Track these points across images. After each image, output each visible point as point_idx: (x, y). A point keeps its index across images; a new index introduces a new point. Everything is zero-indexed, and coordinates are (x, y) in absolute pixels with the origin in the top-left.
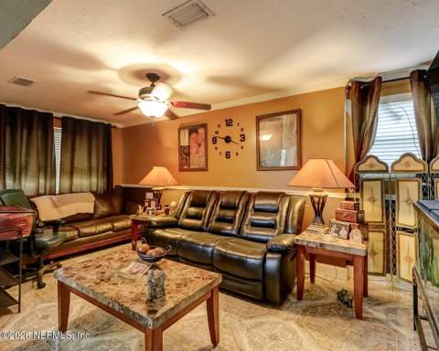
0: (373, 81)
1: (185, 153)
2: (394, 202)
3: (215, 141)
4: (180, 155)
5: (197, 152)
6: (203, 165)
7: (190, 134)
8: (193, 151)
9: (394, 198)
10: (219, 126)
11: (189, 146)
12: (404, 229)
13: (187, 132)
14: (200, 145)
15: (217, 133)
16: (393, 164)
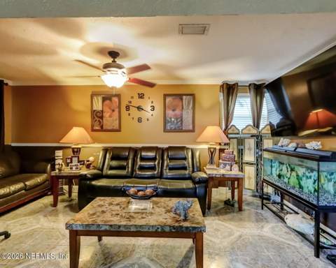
0: (234, 84)
1: (97, 116)
2: (242, 150)
3: (128, 108)
4: (93, 118)
5: (110, 116)
6: (116, 127)
7: (103, 101)
8: (106, 115)
9: (242, 147)
10: (132, 97)
11: (102, 111)
12: (247, 163)
13: (100, 99)
14: (113, 111)
15: (130, 102)
16: (242, 130)
